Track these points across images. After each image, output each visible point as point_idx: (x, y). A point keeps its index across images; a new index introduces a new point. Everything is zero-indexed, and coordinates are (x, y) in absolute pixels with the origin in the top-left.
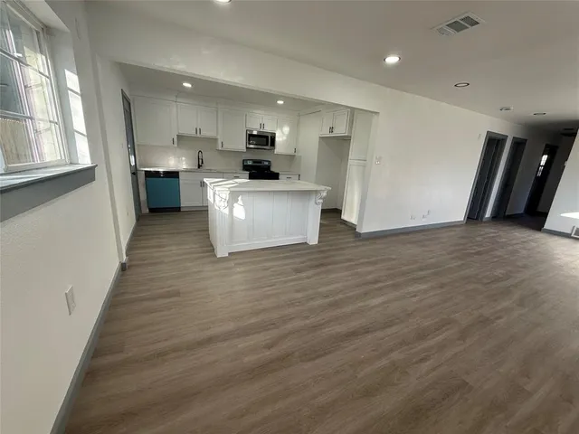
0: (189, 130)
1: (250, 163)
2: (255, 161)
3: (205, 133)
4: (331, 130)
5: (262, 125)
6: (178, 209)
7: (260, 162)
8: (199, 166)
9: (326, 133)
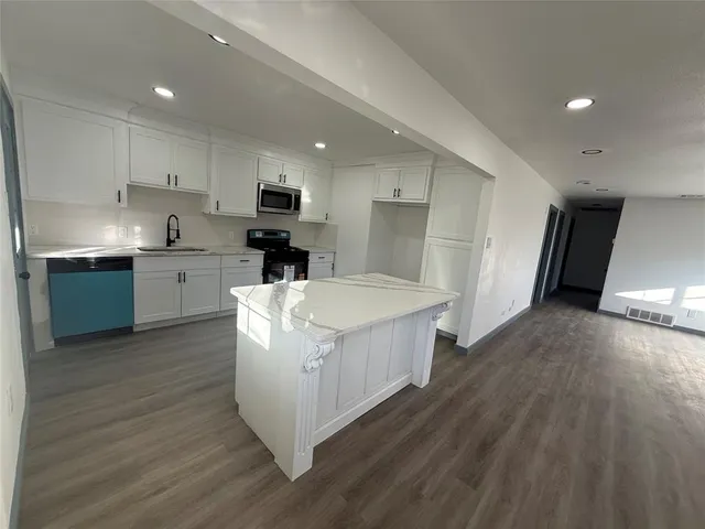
0: (153, 176)
1: (259, 235)
2: (267, 232)
3: (185, 185)
4: (397, 192)
5: (282, 178)
6: (128, 331)
7: (274, 233)
8: (169, 242)
9: (388, 196)
